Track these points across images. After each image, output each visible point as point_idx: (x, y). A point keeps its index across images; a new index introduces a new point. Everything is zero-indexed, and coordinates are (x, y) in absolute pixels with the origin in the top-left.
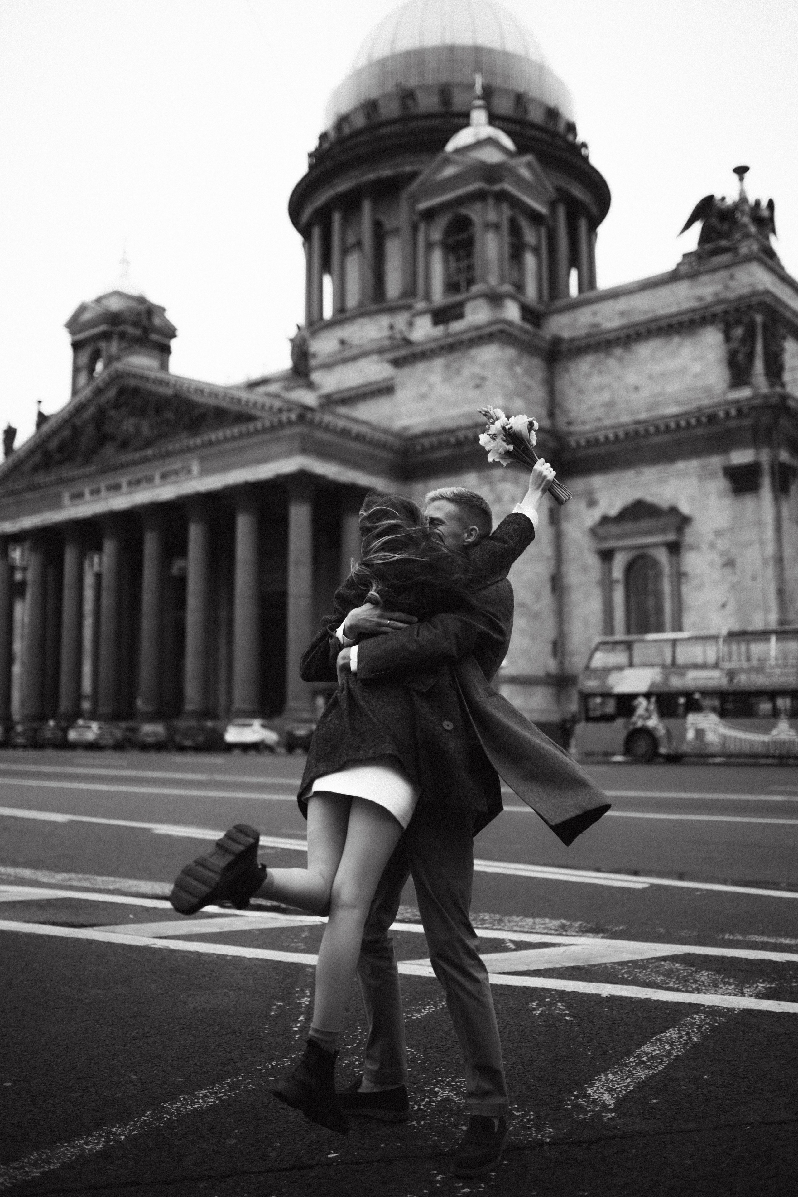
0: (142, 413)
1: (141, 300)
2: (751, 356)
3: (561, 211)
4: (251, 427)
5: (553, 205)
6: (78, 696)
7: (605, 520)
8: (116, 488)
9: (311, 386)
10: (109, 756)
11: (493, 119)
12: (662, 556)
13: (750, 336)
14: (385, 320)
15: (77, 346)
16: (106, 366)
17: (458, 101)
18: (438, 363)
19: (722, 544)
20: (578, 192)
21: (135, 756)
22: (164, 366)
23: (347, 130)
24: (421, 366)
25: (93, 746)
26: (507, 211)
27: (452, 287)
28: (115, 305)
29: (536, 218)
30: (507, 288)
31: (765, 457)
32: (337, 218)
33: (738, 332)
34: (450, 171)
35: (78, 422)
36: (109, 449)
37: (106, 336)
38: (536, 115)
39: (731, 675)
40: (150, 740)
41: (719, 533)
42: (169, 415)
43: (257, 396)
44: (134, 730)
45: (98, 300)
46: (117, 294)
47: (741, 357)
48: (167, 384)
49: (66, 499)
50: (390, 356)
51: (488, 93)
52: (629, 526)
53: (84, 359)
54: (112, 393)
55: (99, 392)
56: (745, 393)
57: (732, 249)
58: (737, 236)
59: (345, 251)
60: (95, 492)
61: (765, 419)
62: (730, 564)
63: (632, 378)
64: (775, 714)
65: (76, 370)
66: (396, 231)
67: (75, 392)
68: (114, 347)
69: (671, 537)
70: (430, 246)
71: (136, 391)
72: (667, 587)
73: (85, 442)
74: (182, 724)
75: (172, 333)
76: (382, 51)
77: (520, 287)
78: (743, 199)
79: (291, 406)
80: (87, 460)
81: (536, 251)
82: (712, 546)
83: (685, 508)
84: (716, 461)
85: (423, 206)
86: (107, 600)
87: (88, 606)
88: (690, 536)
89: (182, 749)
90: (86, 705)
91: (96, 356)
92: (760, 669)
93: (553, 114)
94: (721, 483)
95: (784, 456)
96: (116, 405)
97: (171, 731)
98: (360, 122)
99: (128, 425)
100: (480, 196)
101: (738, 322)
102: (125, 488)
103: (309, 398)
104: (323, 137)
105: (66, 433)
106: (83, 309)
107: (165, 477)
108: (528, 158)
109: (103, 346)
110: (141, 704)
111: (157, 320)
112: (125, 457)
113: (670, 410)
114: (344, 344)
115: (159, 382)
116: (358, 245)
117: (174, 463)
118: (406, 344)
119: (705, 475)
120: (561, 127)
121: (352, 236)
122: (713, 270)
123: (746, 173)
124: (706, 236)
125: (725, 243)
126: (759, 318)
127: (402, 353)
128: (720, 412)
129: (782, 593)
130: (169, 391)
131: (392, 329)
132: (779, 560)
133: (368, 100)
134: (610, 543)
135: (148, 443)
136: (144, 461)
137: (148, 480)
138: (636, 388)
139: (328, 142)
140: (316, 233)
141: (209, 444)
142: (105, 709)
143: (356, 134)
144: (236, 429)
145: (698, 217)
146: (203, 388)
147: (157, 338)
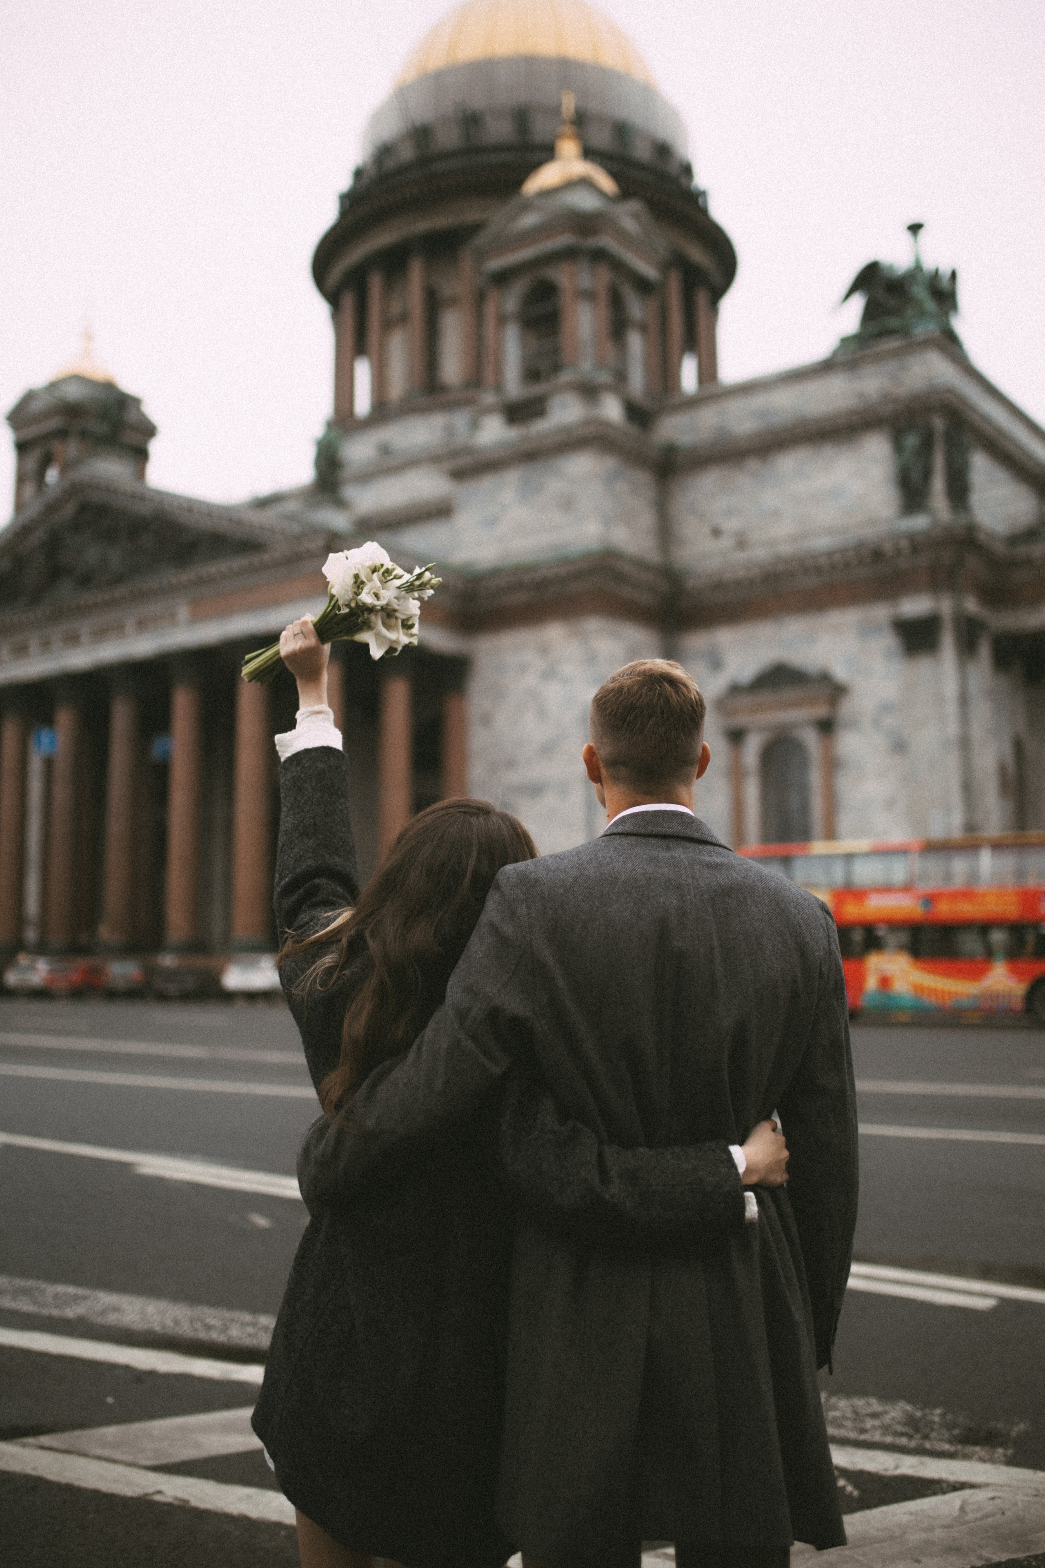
0: (110, 537)
1: (109, 387)
2: (927, 474)
3: (675, 279)
4: (256, 559)
5: (665, 267)
6: (20, 920)
7: (735, 690)
8: (72, 640)
9: (340, 504)
11: (589, 153)
12: (810, 738)
13: (927, 446)
14: (439, 419)
15: (22, 447)
16: (63, 471)
17: (540, 129)
18: (512, 477)
19: (889, 722)
20: (697, 255)
22: (141, 474)
23: (391, 164)
24: (487, 482)
25: (41, 994)
26: (604, 276)
27: (532, 375)
28: (73, 393)
29: (643, 286)
30: (604, 378)
31: (946, 606)
32: (375, 283)
33: (912, 441)
34: (529, 220)
35: (23, 547)
36: (65, 589)
37: (62, 434)
38: (642, 152)
40: (120, 984)
41: (886, 708)
42: (147, 541)
43: (268, 517)
44: (96, 972)
45: (53, 386)
46: (78, 378)
47: (916, 476)
48: (143, 498)
49: (4, 653)
50: (449, 465)
51: (581, 119)
52: (766, 697)
53: (31, 464)
54: (69, 510)
55: (51, 508)
56: (919, 522)
57: (904, 332)
58: (909, 312)
59: (388, 325)
60: (46, 645)
61: (948, 556)
62: (899, 747)
63: (770, 498)
64: (989, 954)
65: (21, 479)
66: (453, 302)
67: (19, 505)
68: (72, 449)
69: (821, 711)
70: (502, 320)
71: (102, 509)
72: (815, 777)
73: (31, 577)
74: (161, 961)
75: (149, 431)
76: (437, 61)
77: (621, 376)
78: (918, 267)
80: (36, 598)
81: (644, 329)
82: (876, 722)
83: (840, 673)
84: (881, 612)
85: (495, 264)
86: (62, 794)
88: (847, 708)
89: (163, 998)
90: (31, 935)
91: (46, 461)
92: (967, 895)
93: (663, 150)
94: (888, 641)
95: (972, 605)
96: (76, 525)
97: (150, 971)
98: (407, 153)
99: (92, 554)
100: (569, 254)
101: (911, 427)
102: (84, 639)
103: (338, 521)
104: (358, 174)
106: (29, 397)
107: (142, 625)
108: (634, 205)
109: (57, 447)
110: (106, 933)
111: (131, 417)
112: (87, 598)
113: (822, 543)
114: (385, 450)
115: (133, 496)
116: (404, 319)
117: (155, 608)
118: (468, 450)
119: (866, 631)
120: (673, 169)
121: (396, 308)
122: (879, 358)
123: (922, 232)
124: (870, 314)
125: (893, 322)
126: (939, 423)
127: (464, 461)
128: (888, 547)
129: (968, 788)
130: (145, 509)
131: (449, 430)
132: (965, 744)
133: (418, 124)
134: (741, 720)
135: (119, 579)
136: (112, 604)
137: (117, 630)
138: (776, 514)
139: (366, 180)
140: (348, 301)
141: (201, 581)
142: (57, 939)
143: (403, 169)
144: (238, 563)
145: (858, 289)
146: (191, 506)
147: (130, 437)
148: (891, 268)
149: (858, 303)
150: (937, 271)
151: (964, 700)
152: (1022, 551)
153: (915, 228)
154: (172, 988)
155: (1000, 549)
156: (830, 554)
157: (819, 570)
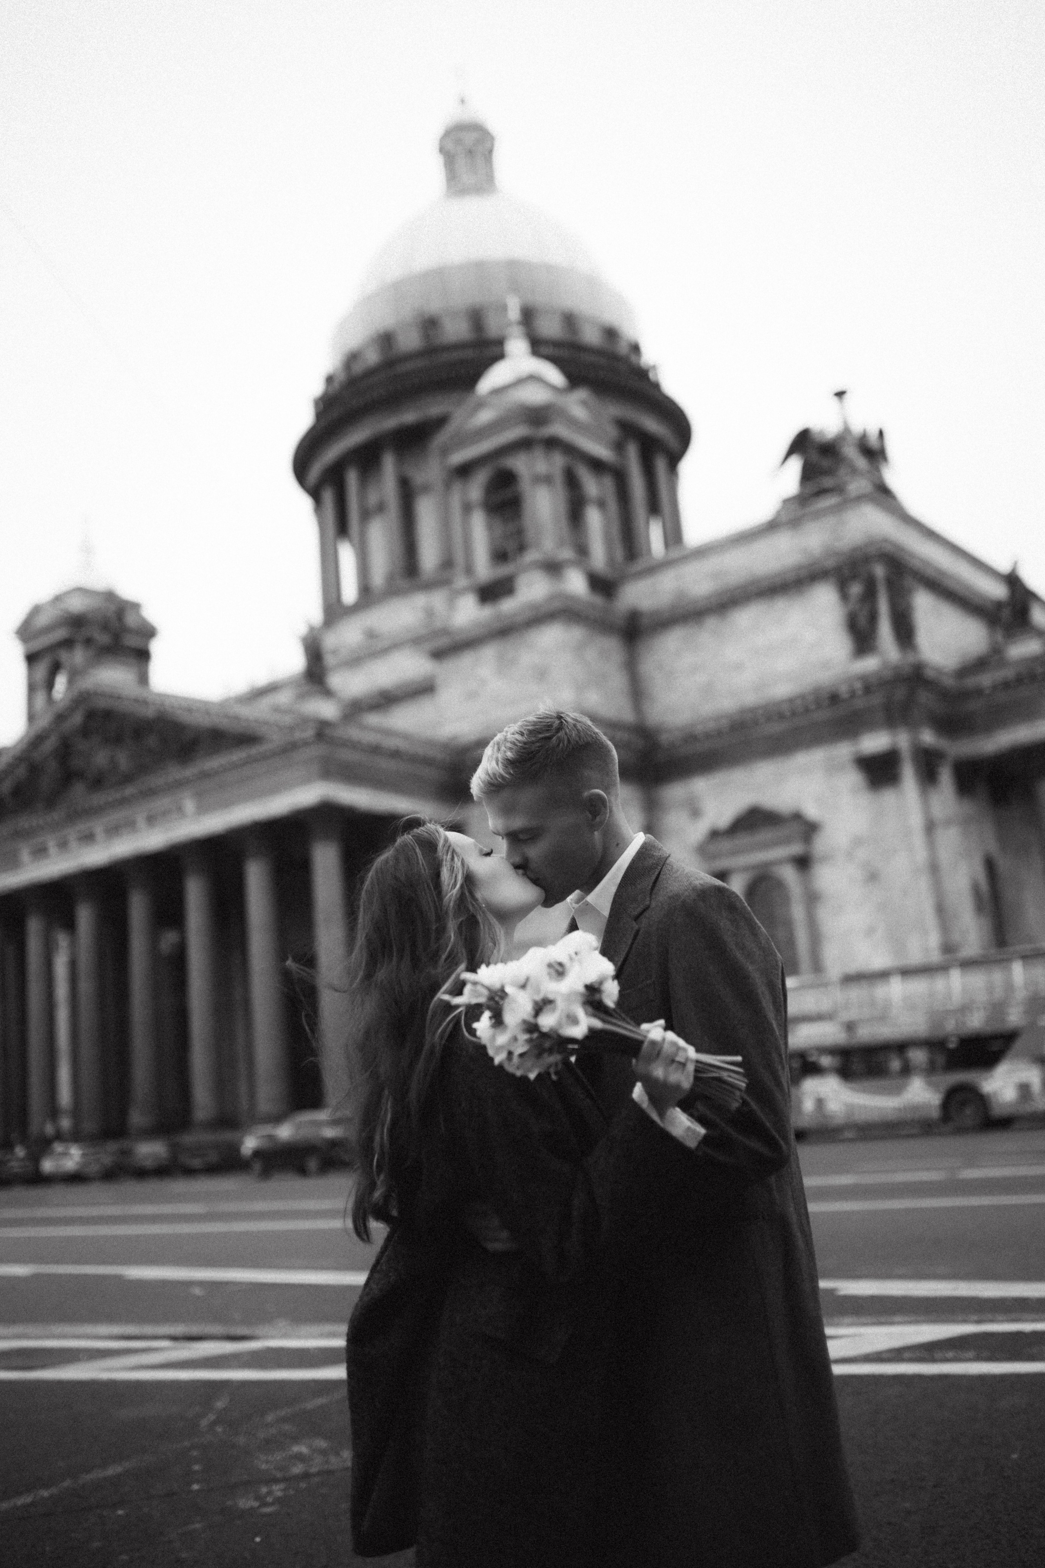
0: (117, 740)
1: (110, 596)
2: (873, 618)
3: (632, 452)
4: (254, 751)
5: (619, 447)
6: (53, 1112)
7: (715, 834)
8: (88, 838)
9: (328, 693)
10: (96, 1190)
11: (536, 349)
12: (789, 874)
13: (870, 594)
14: (420, 600)
15: (31, 659)
16: (71, 682)
17: (493, 328)
18: (489, 653)
19: (862, 854)
20: (652, 425)
21: (131, 1187)
22: (143, 679)
23: (358, 368)
24: (466, 660)
25: (75, 1178)
26: (558, 461)
27: (500, 556)
28: (77, 605)
29: (597, 465)
30: (566, 554)
31: (903, 740)
32: (352, 478)
33: (856, 589)
34: (485, 416)
35: (37, 756)
36: (78, 789)
37: (67, 644)
38: (591, 336)
39: (850, 1027)
40: (149, 1163)
41: (858, 842)
42: (152, 741)
43: (260, 711)
44: (126, 1153)
45: (58, 599)
46: (80, 590)
47: (862, 621)
48: (147, 703)
49: (25, 855)
50: (429, 646)
51: (528, 316)
52: (743, 840)
53: (40, 673)
54: (77, 719)
55: (60, 718)
56: (870, 664)
57: (838, 489)
58: (842, 471)
59: (366, 515)
60: (63, 845)
61: (900, 693)
62: (873, 877)
63: (732, 652)
64: (907, 1071)
65: (32, 688)
66: (426, 489)
67: (31, 717)
68: (78, 656)
69: (796, 849)
70: (467, 508)
71: (108, 715)
72: (798, 912)
73: (46, 783)
74: (188, 1139)
75: (149, 632)
76: (395, 272)
77: (582, 551)
78: (847, 430)
79: (304, 721)
80: (51, 803)
81: (601, 504)
82: (850, 855)
83: (812, 811)
84: (844, 751)
85: (459, 457)
86: (86, 986)
87: (62, 991)
88: (821, 844)
89: (189, 1172)
90: (65, 1123)
91: (55, 668)
92: (884, 1018)
93: (611, 334)
94: (853, 778)
95: (928, 737)
96: (85, 731)
97: (175, 1149)
98: (372, 357)
99: (101, 758)
100: (524, 444)
101: (854, 577)
102: (100, 838)
103: (327, 710)
104: (330, 380)
105: (21, 772)
106: (36, 610)
107: (151, 820)
108: (582, 394)
109: (64, 656)
110: (137, 1118)
111: (130, 620)
112: (99, 798)
113: (782, 690)
114: (371, 635)
115: (136, 701)
116: (381, 508)
117: (163, 802)
118: (445, 631)
119: (832, 769)
120: (623, 349)
121: (373, 498)
122: (818, 515)
123: (846, 396)
124: (808, 474)
125: (828, 482)
126: (879, 571)
127: (443, 642)
128: (844, 690)
129: (941, 910)
130: (150, 713)
131: (430, 613)
132: (934, 868)
133: (382, 331)
134: (723, 864)
135: (127, 779)
136: (123, 802)
137: (130, 825)
138: (739, 667)
139: (336, 385)
140: (328, 496)
141: (205, 775)
142: (89, 1126)
143: (370, 373)
144: (238, 755)
145: (794, 452)
146: (191, 706)
147: (131, 641)
148: (821, 432)
149: (795, 465)
150: (865, 431)
151: (930, 827)
152: (971, 682)
153: (840, 394)
154: (196, 1163)
155: (949, 682)
156: (791, 700)
157: (781, 716)
